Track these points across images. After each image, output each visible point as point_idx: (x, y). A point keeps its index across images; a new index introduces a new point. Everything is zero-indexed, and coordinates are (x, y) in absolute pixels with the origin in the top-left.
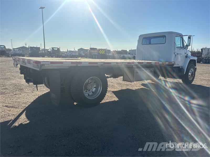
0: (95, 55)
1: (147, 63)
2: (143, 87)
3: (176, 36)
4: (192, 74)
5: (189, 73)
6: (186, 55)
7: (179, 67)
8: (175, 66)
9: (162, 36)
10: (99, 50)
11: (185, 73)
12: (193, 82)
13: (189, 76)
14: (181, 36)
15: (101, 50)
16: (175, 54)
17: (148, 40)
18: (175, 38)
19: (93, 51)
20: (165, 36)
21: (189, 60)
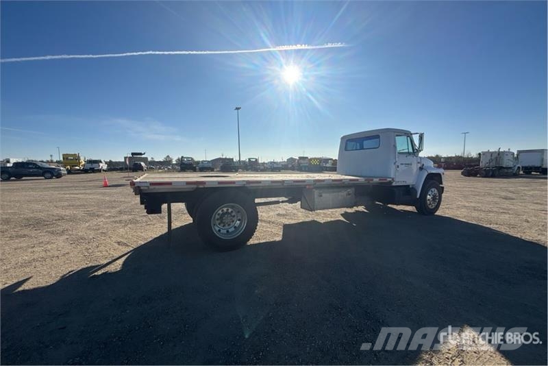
0: (305, 167)
1: (351, 180)
2: (342, 219)
3: (397, 136)
4: (434, 198)
5: (428, 196)
6: (419, 165)
7: (409, 186)
8: (394, 184)
9: (374, 136)
10: (311, 159)
11: (418, 196)
12: (438, 211)
13: (428, 202)
14: (408, 135)
15: (315, 159)
16: (397, 164)
17: (358, 144)
18: (395, 139)
19: (302, 161)
20: (378, 137)
21: (426, 174)
